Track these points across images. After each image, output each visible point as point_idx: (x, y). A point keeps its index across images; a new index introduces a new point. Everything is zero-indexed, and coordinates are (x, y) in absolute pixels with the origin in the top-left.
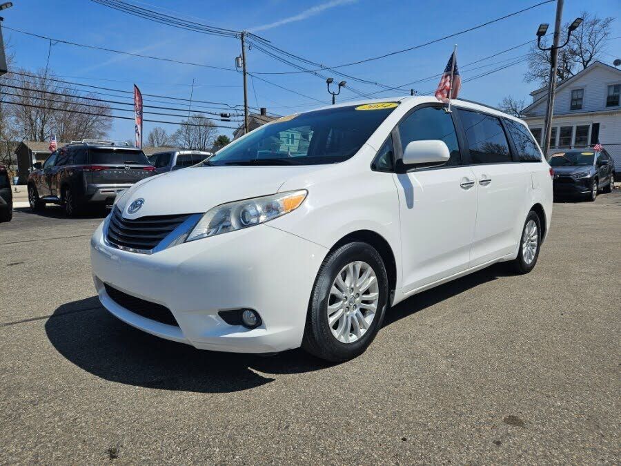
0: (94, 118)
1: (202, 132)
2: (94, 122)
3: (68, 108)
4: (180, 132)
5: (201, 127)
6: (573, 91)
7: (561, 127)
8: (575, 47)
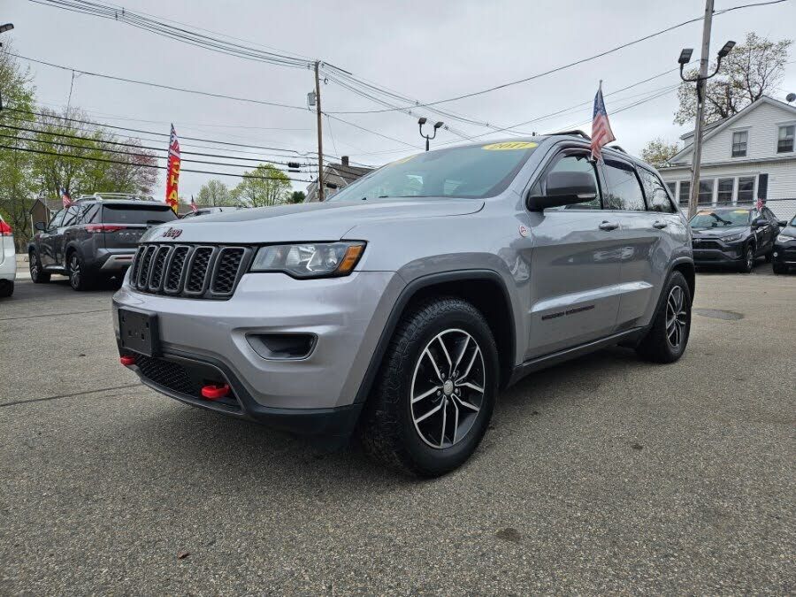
0: (135, 169)
1: (271, 187)
3: (102, 157)
4: (242, 187)
5: (270, 181)
6: (735, 134)
7: (720, 180)
8: (740, 78)
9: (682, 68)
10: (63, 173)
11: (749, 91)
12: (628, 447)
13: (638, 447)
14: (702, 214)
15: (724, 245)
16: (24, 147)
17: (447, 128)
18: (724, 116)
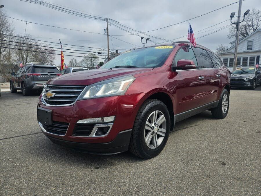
0: (48, 55)
1: (93, 60)
2: (48, 56)
3: (37, 51)
4: (83, 60)
5: (92, 58)
6: (248, 42)
7: (243, 58)
8: (250, 23)
9: (231, 19)
10: (25, 56)
11: (253, 27)
12: (220, 164)
13: (224, 164)
14: (238, 69)
15: (245, 80)
16: (12, 48)
17: (150, 41)
18: (244, 36)
